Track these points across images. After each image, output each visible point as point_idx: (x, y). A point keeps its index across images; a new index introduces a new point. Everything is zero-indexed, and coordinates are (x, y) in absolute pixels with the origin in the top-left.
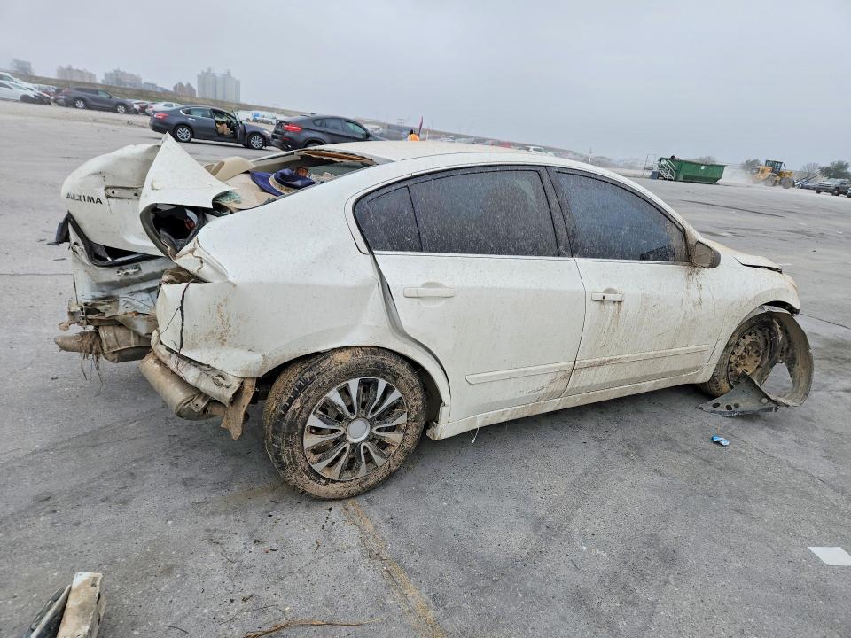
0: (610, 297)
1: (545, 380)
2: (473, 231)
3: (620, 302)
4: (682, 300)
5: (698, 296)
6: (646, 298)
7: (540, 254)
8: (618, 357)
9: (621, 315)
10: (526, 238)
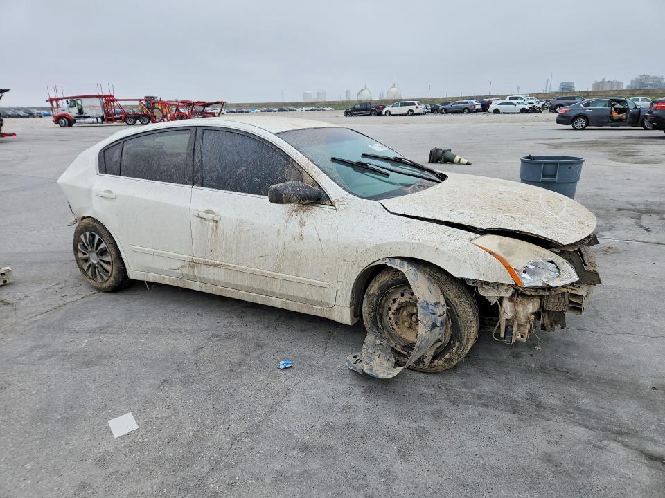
0: (210, 216)
1: (178, 264)
2: (141, 166)
3: (217, 221)
4: (279, 231)
5: (299, 231)
6: (240, 223)
7: (174, 182)
8: (226, 264)
9: (219, 232)
10: (167, 171)
